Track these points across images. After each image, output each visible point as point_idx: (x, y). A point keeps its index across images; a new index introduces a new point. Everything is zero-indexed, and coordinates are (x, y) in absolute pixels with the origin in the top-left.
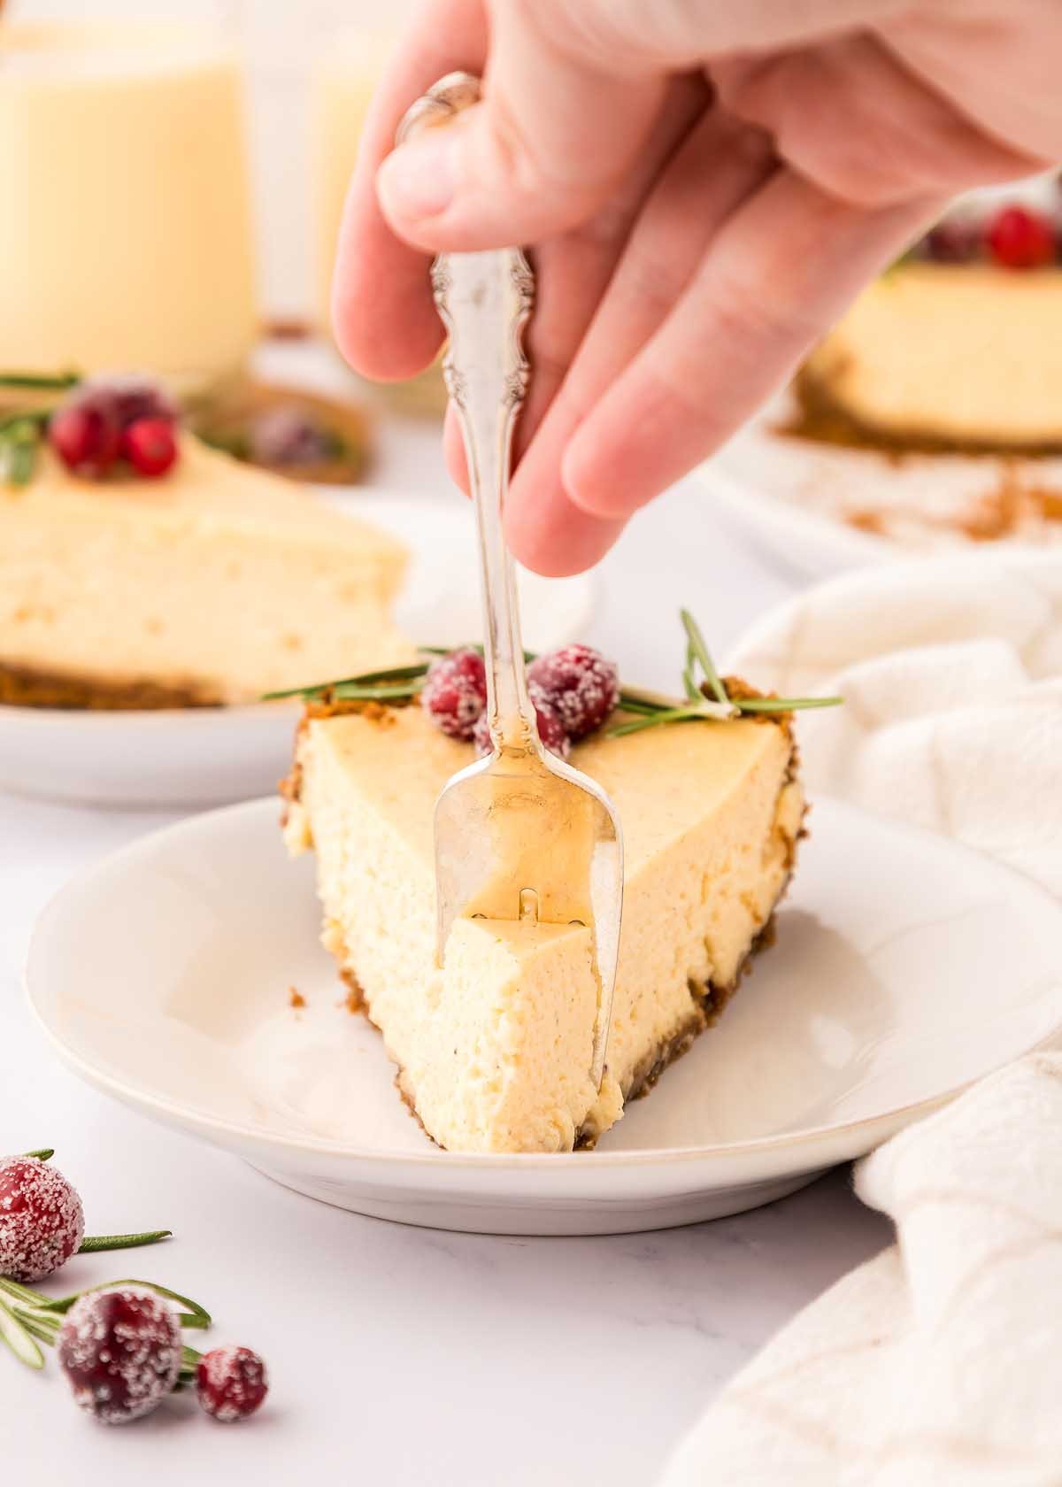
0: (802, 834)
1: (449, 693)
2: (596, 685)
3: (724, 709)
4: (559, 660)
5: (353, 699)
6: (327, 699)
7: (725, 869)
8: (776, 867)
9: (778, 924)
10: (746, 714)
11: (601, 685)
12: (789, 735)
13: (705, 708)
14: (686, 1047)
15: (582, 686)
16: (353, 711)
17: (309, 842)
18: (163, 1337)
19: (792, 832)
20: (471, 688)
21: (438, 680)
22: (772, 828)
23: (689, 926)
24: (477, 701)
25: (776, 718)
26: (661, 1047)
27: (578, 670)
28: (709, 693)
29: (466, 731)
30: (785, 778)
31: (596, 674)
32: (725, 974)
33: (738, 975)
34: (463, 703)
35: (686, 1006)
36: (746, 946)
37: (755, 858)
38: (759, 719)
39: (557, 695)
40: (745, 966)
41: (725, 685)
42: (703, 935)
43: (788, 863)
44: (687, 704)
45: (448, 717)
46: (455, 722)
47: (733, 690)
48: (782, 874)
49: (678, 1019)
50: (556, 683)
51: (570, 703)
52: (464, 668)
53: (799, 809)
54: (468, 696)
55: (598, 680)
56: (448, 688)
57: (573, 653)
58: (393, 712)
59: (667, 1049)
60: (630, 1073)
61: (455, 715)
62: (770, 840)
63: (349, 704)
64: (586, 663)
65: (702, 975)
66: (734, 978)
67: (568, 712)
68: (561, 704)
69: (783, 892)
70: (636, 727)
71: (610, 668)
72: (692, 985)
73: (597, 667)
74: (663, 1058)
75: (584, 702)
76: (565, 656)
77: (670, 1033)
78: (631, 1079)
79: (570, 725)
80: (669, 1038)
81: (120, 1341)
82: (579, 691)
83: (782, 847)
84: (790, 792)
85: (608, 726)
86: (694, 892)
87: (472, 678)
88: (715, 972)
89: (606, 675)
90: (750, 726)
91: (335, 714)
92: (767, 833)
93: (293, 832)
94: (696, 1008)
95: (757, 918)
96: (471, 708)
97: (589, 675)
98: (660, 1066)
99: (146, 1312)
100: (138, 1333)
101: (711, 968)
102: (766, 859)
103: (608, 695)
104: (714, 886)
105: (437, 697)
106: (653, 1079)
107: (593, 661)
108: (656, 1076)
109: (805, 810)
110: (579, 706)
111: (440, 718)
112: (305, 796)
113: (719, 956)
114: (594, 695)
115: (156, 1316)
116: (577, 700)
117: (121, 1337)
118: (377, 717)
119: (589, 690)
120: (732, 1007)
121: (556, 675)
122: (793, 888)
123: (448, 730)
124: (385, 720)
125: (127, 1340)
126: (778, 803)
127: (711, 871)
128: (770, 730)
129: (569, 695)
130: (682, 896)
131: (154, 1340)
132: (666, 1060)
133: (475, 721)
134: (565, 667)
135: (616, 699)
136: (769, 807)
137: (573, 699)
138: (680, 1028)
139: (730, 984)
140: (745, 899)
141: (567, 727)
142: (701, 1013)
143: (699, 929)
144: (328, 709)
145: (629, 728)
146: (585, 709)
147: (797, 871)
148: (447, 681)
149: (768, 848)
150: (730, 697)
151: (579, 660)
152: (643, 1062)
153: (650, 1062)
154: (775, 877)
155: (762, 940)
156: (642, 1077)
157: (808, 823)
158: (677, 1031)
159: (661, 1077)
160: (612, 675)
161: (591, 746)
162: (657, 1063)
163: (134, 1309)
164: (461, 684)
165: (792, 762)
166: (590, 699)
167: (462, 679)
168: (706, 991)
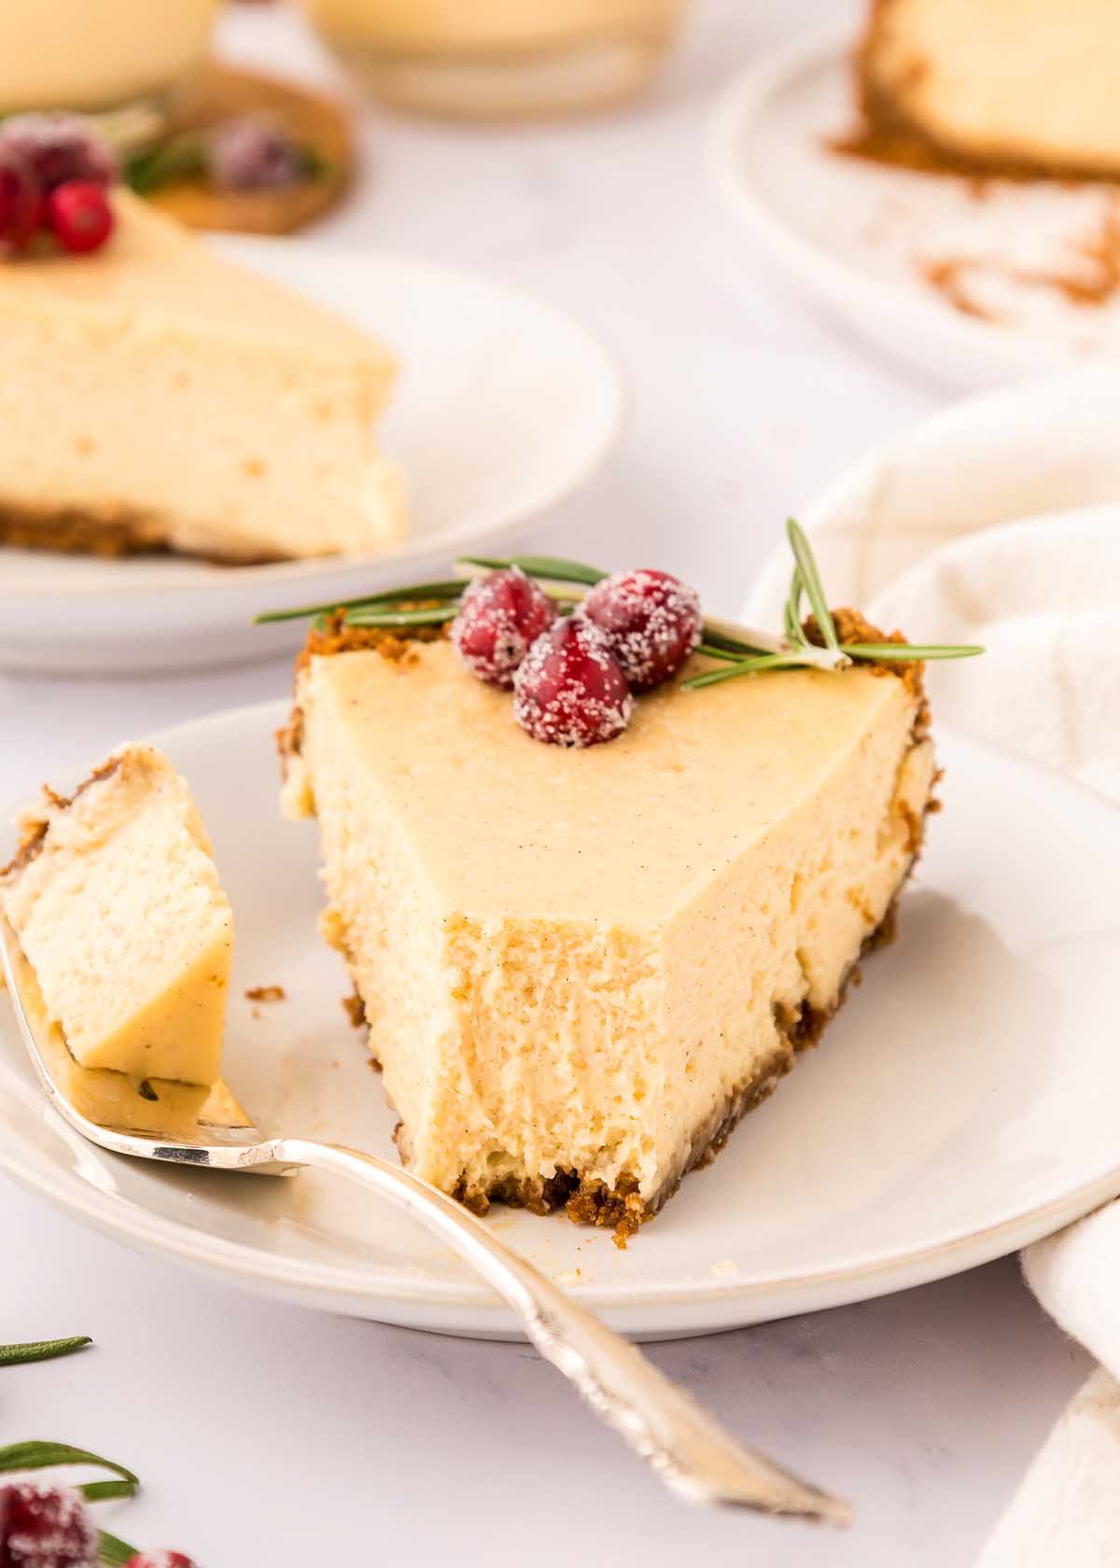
0: (932, 806)
1: (484, 629)
2: (668, 623)
3: (832, 655)
4: (623, 591)
5: (369, 627)
6: (337, 625)
7: (825, 866)
8: (896, 853)
9: (900, 916)
10: (859, 661)
11: (677, 625)
12: (917, 690)
13: (808, 654)
14: (766, 1092)
15: (650, 626)
16: (366, 645)
17: (311, 808)
18: (72, 1547)
19: (917, 807)
20: (511, 624)
21: (472, 612)
22: (890, 805)
23: (773, 942)
24: (519, 642)
25: (897, 669)
26: (730, 1102)
27: (648, 606)
28: (814, 635)
29: (504, 679)
30: (910, 742)
31: (669, 610)
32: (824, 993)
33: (842, 992)
34: (500, 644)
35: (769, 1039)
36: (852, 953)
37: (870, 844)
38: (876, 670)
39: (619, 636)
40: (852, 975)
41: (837, 623)
42: (794, 949)
43: (913, 846)
44: (785, 647)
45: (483, 660)
46: (490, 667)
47: (846, 629)
48: (903, 860)
49: (756, 1059)
50: (619, 622)
51: (635, 648)
52: (502, 598)
53: (928, 777)
54: (507, 633)
55: (672, 618)
56: (482, 623)
57: (644, 581)
58: (415, 647)
59: (739, 1101)
60: (686, 1141)
61: (491, 660)
62: (890, 820)
63: (364, 634)
64: (658, 595)
65: (793, 996)
66: (836, 996)
67: (632, 659)
68: (624, 648)
69: (908, 874)
70: (722, 675)
71: (688, 601)
72: (779, 1011)
73: (671, 601)
74: (734, 1114)
75: (652, 645)
76: (633, 587)
77: (744, 1080)
78: (688, 1148)
79: (636, 675)
80: (743, 1088)
81: (16, 1557)
82: (647, 633)
83: (904, 826)
84: (917, 757)
85: (686, 674)
86: (780, 901)
87: (512, 612)
88: (808, 993)
89: (684, 612)
90: (864, 677)
91: (343, 648)
92: (885, 812)
93: (290, 794)
94: (782, 1043)
95: (868, 918)
96: (510, 650)
97: (661, 610)
98: (730, 1123)
99: (50, 1515)
100: (39, 1545)
101: (806, 986)
102: (882, 842)
103: (685, 638)
104: (809, 891)
105: (468, 634)
106: (720, 1141)
107: (667, 594)
108: (725, 1138)
109: (937, 776)
110: (647, 652)
111: (472, 661)
112: (304, 748)
113: (816, 971)
114: (667, 637)
115: (64, 1519)
116: (644, 643)
117: (18, 1552)
118: (395, 655)
119: (660, 631)
120: (830, 1032)
121: (618, 610)
122: (919, 869)
123: (481, 675)
124: (404, 659)
125: (26, 1557)
126: (900, 772)
127: (805, 870)
128: (891, 684)
129: (634, 637)
130: (764, 909)
131: (59, 1553)
132: (739, 1115)
133: (516, 667)
134: (632, 600)
135: (696, 640)
136: (889, 779)
137: (639, 643)
138: (758, 1071)
139: (830, 1006)
140: (853, 897)
141: (630, 677)
142: (789, 1047)
143: (789, 944)
144: (335, 642)
145: (711, 678)
146: (655, 654)
147: (924, 850)
148: (482, 615)
149: (887, 831)
150: (841, 640)
151: (649, 591)
152: (705, 1124)
153: (715, 1123)
154: (894, 864)
155: (878, 938)
156: (703, 1143)
157: (939, 792)
158: (753, 1077)
159: (731, 1136)
160: (691, 611)
161: (661, 701)
162: (725, 1122)
163: (34, 1510)
164: (499, 620)
165: (920, 720)
166: (663, 642)
167: (501, 612)
168: (798, 1017)
